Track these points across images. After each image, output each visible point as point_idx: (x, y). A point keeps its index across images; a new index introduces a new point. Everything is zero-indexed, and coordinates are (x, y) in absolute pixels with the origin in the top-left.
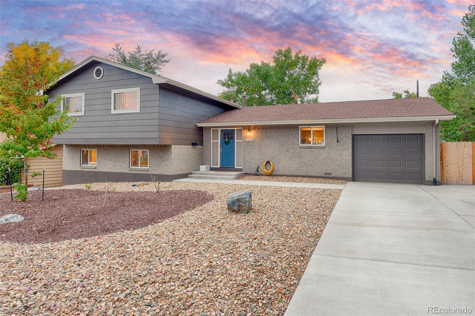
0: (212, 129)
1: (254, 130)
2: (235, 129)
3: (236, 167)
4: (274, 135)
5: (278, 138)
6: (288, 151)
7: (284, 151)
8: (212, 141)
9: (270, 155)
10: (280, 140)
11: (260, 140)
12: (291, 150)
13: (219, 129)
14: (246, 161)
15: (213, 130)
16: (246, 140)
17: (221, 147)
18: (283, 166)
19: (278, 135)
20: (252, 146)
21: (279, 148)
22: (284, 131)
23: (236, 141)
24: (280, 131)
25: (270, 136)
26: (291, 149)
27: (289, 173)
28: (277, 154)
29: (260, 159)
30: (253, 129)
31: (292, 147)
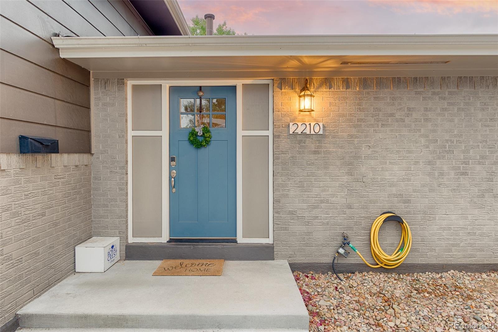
0: (130, 83)
1: (324, 89)
2: (239, 83)
3: (241, 239)
4: (409, 109)
5: (426, 120)
6: (465, 174)
7: (452, 173)
8: (131, 133)
9: (394, 190)
10: (434, 131)
11: (354, 131)
12: (478, 168)
13: (166, 84)
14: (291, 213)
15: (135, 87)
16: (292, 129)
17: (172, 159)
18: (444, 229)
19: (426, 110)
20: (315, 152)
21: (430, 163)
22: (450, 93)
23: (241, 133)
24: (434, 93)
25: (392, 115)
26: (479, 163)
27: (471, 256)
28: (423, 186)
29: (350, 207)
30: (320, 86)
31: (482, 157)
